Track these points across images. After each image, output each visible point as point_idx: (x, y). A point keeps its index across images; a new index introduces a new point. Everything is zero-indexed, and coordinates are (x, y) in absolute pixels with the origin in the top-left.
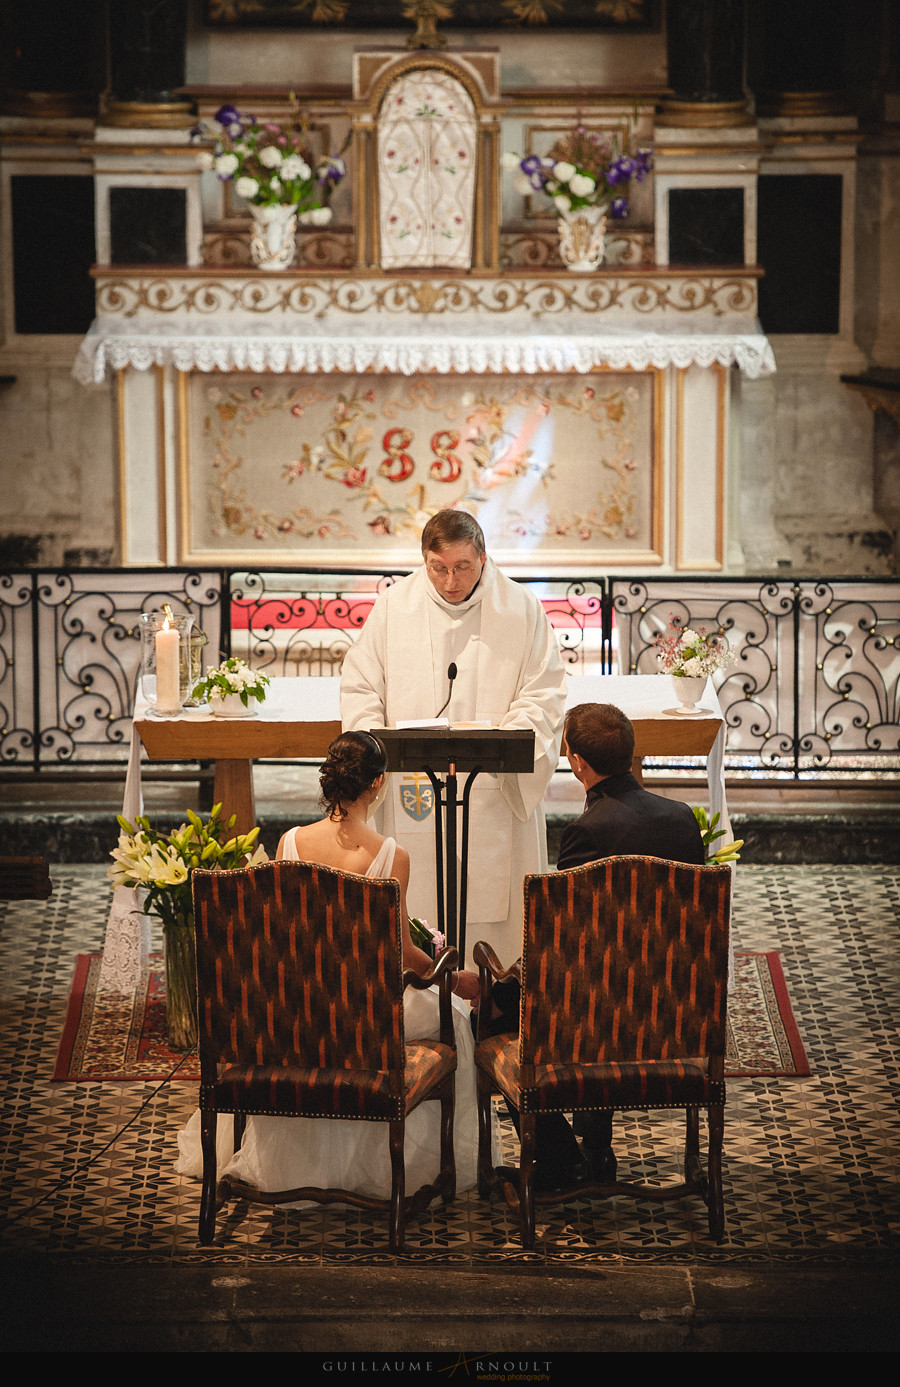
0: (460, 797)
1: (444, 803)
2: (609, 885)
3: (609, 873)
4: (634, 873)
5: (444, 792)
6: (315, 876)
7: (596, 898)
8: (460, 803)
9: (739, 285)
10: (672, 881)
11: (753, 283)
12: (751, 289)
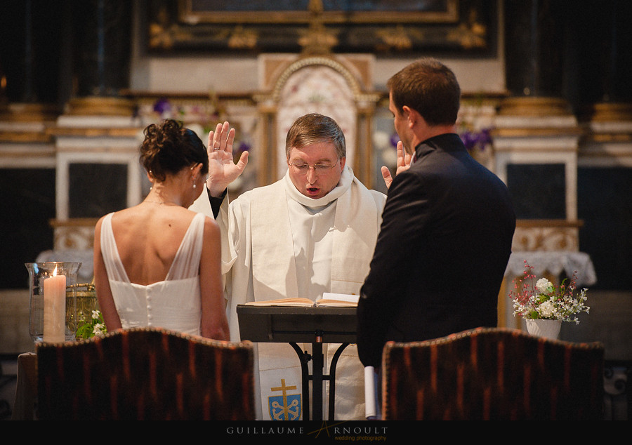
0: (327, 372)
1: (311, 378)
2: (474, 358)
3: (474, 344)
4: (501, 346)
5: (310, 364)
6: (165, 341)
7: (460, 372)
8: (326, 378)
9: (564, 233)
10: (541, 356)
11: (574, 232)
12: (573, 237)
